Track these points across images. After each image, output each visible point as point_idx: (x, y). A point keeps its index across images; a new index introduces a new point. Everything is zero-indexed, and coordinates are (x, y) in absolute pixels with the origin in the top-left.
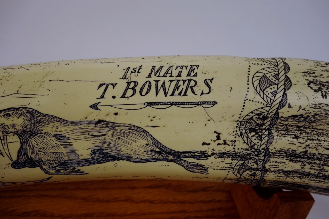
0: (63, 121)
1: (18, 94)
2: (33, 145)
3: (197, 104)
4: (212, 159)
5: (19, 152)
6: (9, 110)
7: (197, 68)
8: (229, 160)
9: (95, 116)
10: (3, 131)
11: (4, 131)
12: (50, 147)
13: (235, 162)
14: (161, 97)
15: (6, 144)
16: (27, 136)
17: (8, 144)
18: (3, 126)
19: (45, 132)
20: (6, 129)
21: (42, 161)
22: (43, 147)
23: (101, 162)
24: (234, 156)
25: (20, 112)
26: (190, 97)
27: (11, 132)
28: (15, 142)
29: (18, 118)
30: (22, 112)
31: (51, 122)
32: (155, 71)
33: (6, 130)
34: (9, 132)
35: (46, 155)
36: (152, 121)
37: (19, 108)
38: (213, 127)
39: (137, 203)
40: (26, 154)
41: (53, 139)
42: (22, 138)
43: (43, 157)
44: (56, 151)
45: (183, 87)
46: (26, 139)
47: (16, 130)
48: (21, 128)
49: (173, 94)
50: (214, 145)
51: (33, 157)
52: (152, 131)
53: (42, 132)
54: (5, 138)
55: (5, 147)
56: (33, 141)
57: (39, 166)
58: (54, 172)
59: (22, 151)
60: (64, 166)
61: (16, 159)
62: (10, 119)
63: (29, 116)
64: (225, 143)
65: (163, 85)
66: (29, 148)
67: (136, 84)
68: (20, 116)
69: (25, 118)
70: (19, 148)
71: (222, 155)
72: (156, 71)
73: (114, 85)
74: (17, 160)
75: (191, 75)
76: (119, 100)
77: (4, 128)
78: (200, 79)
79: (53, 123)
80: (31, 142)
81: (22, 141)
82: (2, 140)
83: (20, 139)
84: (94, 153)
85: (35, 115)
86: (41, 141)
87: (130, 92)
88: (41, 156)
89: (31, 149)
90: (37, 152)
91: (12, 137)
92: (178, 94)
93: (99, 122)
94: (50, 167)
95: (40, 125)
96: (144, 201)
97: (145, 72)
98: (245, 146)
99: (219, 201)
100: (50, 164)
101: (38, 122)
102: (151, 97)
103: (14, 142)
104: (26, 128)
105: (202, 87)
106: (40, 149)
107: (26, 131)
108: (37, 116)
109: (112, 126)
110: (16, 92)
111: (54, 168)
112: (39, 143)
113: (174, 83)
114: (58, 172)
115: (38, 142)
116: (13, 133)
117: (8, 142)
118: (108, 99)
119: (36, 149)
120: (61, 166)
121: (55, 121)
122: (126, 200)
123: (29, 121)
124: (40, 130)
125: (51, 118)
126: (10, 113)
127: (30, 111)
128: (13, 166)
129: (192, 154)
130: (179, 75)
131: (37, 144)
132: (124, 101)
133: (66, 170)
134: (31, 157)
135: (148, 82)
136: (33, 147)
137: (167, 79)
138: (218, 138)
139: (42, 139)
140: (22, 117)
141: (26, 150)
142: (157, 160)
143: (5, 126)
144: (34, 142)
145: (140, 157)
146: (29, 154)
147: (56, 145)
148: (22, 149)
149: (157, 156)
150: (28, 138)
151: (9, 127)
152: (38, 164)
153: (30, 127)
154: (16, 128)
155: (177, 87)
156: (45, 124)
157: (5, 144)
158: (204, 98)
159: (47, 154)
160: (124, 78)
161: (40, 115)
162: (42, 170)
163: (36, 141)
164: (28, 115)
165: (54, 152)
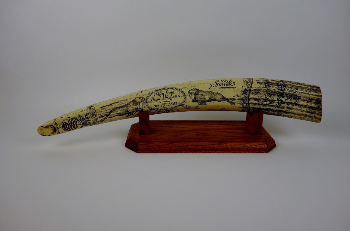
0: (203, 91)
1: (194, 86)
3: (232, 88)
4: (236, 100)
6: (193, 89)
7: (232, 80)
8: (240, 101)
9: (210, 90)
10: (191, 94)
13: (241, 101)
14: (224, 86)
23: (210, 101)
24: (241, 99)
26: (230, 86)
27: (193, 94)
32: (222, 81)
36: (222, 92)
37: (195, 89)
38: (236, 93)
41: (201, 95)
42: (195, 95)
43: (199, 100)
44: (201, 98)
45: (228, 84)
49: (226, 86)
50: (236, 97)
52: (222, 94)
53: (199, 94)
56: (197, 96)
57: (197, 102)
59: (195, 98)
62: (193, 91)
64: (239, 96)
65: (224, 84)
67: (218, 84)
69: (196, 91)
71: (238, 99)
73: (213, 84)
74: (193, 100)
75: (230, 82)
76: (215, 87)
78: (232, 82)
84: (209, 99)
85: (198, 90)
86: (199, 96)
87: (217, 85)
93: (211, 92)
97: (220, 81)
98: (243, 97)
101: (198, 92)
102: (222, 86)
104: (196, 93)
105: (233, 84)
109: (213, 93)
111: (200, 103)
113: (226, 83)
114: (201, 104)
118: (212, 87)
119: (198, 98)
121: (201, 92)
128: (192, 102)
129: (231, 99)
130: (228, 82)
132: (216, 87)
134: (196, 100)
135: (221, 83)
137: (225, 83)
138: (237, 95)
142: (223, 101)
145: (219, 100)
149: (223, 100)
155: (227, 84)
157: (192, 96)
158: (234, 86)
160: (215, 82)
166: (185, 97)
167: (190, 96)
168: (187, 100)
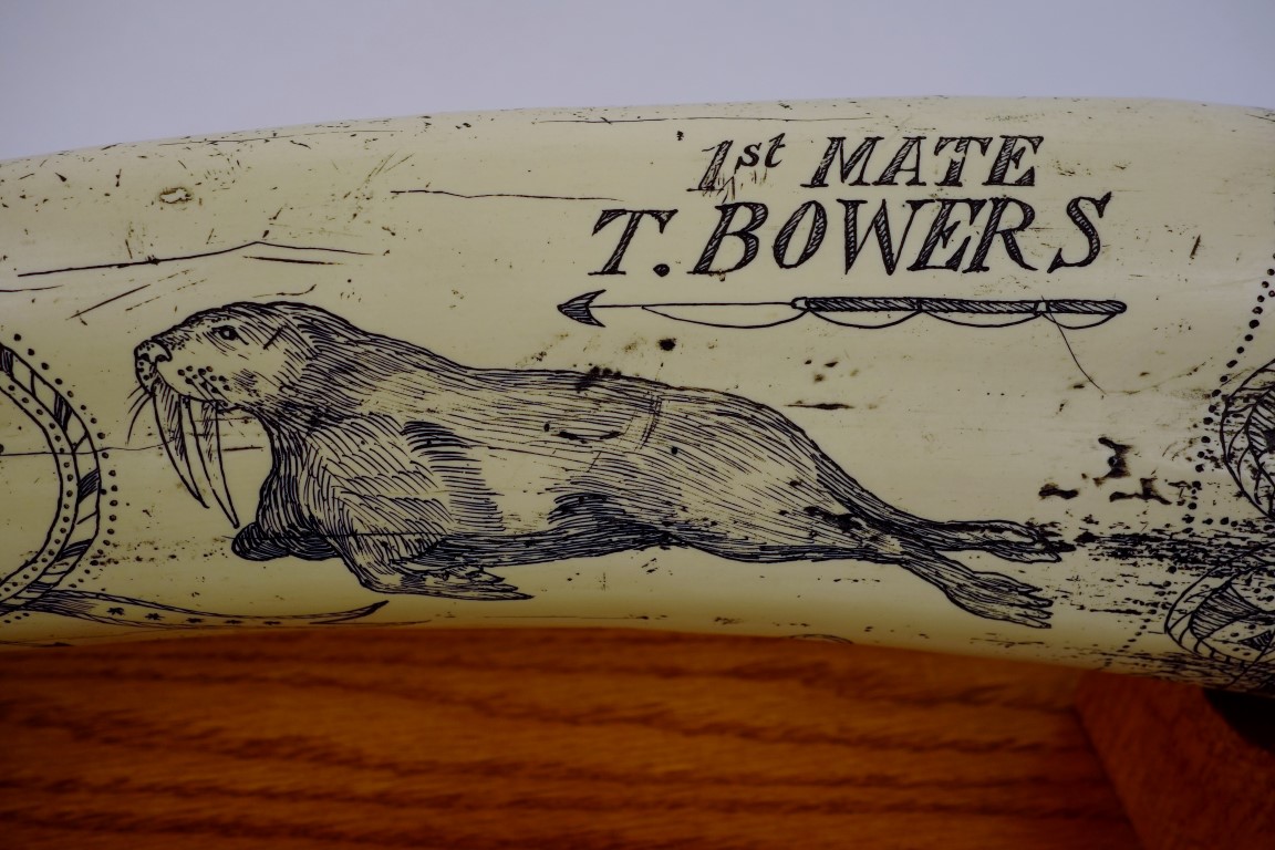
0: (446, 368)
1: (266, 248)
2: (323, 464)
3: (1033, 309)
4: (1077, 561)
5: (266, 490)
6: (230, 311)
7: (1035, 148)
8: (1155, 571)
9: (577, 348)
10: (204, 402)
11: (210, 402)
12: (390, 475)
13: (1182, 579)
14: (869, 277)
15: (215, 455)
16: (300, 424)
17: (223, 454)
18: (206, 381)
19: (371, 413)
20: (215, 390)
21: (354, 534)
22: (361, 472)
23: (592, 550)
24: (1182, 552)
25: (275, 323)
26: (1001, 279)
27: (237, 406)
28: (252, 448)
29: (266, 347)
30: (281, 321)
31: (398, 369)
32: (842, 158)
33: (217, 396)
34: (226, 404)
35: (371, 508)
36: (820, 383)
37: (272, 305)
38: (1095, 416)
39: (689, 733)
40: (292, 501)
41: (402, 441)
42: (280, 431)
43: (361, 518)
44: (413, 496)
45: (969, 230)
46: (294, 436)
47: (254, 399)
48: (274, 391)
49: (920, 264)
50: (1094, 501)
51: (319, 515)
52: (816, 426)
53: (359, 410)
54: (213, 430)
55: (213, 468)
57: (339, 555)
58: (399, 584)
59: (277, 488)
60: (438, 558)
61: (254, 520)
62: (233, 349)
63: (310, 341)
64: (1148, 492)
65: (881, 223)
66: (305, 473)
67: (759, 212)
68: (274, 337)
69: (295, 350)
70: (268, 473)
71: (1127, 546)
72: (846, 161)
73: (663, 218)
74: (256, 524)
75: (1005, 181)
76: (683, 285)
77: (210, 388)
78: (1048, 197)
79: (404, 375)
80: (313, 452)
81: (277, 444)
82: (201, 439)
83: (270, 435)
84: (565, 509)
85: (334, 336)
86: (355, 450)
87: (732, 249)
88: (351, 514)
89: (312, 479)
90: (338, 494)
91: (238, 424)
92: (944, 265)
93: (594, 376)
94: (382, 558)
95: (351, 382)
96: (719, 729)
97: (800, 159)
98: (1243, 511)
99: (1034, 748)
100: (383, 549)
101: (345, 369)
102: (825, 275)
103: (247, 448)
104: (297, 391)
105: (1054, 233)
106: (348, 480)
107: (295, 406)
108: (341, 340)
109: (645, 395)
110: (260, 239)
111: (397, 564)
112: (344, 455)
113: (927, 215)
114: (413, 583)
115: (340, 454)
116: (244, 409)
117: (222, 447)
118: (637, 281)
119: (334, 482)
120: (427, 559)
121: (410, 367)
122: (646, 721)
123: (309, 362)
124: (350, 403)
125: (397, 353)
126: (235, 323)
127: (313, 319)
128: (237, 549)
130: (952, 179)
131: (337, 460)
132: (706, 287)
133: (448, 574)
134: (311, 516)
135: (813, 208)
136: (321, 470)
137: (898, 195)
138: (1118, 468)
139: (358, 440)
140: (282, 344)
141: (292, 484)
142: (831, 553)
143: (213, 378)
144: (325, 452)
145: (759, 537)
146: (303, 503)
147: (412, 468)
148: (279, 478)
149: (831, 536)
150: (303, 435)
151: (231, 383)
152: (336, 545)
153: (311, 386)
154: (255, 391)
155: (941, 232)
156: (372, 378)
157: (210, 456)
158: (1067, 284)
159: (374, 505)
160: (708, 186)
161: (355, 338)
162: (351, 570)
163: (333, 446)
164: (306, 336)
165: (405, 500)
166: (86, 464)
167: (174, 442)
168: (129, 526)
